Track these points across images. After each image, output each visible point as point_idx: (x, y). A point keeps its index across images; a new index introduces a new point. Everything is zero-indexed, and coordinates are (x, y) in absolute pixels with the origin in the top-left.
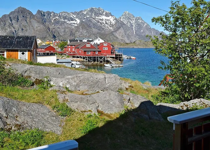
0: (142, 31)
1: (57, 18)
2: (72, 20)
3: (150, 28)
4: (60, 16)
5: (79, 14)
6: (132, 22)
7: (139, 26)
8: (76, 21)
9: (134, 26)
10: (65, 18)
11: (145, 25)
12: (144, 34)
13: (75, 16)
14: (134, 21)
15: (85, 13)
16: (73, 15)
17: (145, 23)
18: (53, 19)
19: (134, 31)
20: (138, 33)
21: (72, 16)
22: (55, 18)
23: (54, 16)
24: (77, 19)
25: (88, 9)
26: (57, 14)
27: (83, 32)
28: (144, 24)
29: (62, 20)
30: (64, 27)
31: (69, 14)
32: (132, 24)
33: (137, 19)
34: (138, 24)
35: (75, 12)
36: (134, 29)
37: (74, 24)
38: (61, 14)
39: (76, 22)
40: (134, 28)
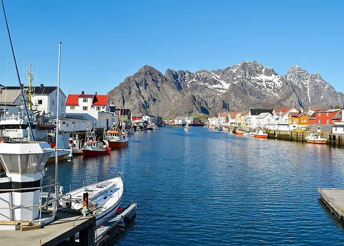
0: (322, 97)
1: (194, 80)
2: (215, 82)
3: (335, 92)
4: (198, 78)
5: (225, 73)
6: (305, 83)
7: (317, 89)
8: (221, 84)
9: (308, 90)
10: (205, 80)
11: (326, 88)
12: (325, 104)
13: (219, 77)
14: (308, 81)
15: (234, 71)
16: (216, 75)
17: (327, 83)
18: (189, 82)
19: (309, 98)
20: (315, 101)
21: (214, 77)
22: (191, 81)
23: (191, 77)
24: (222, 82)
25: (239, 65)
26: (193, 74)
27: (236, 102)
28: (324, 86)
29: (202, 83)
30: (206, 94)
31: (209, 73)
32: (306, 86)
33: (313, 78)
34: (316, 87)
35: (219, 70)
36: (308, 95)
37: (219, 89)
38: (198, 74)
39: (221, 87)
40: (308, 93)
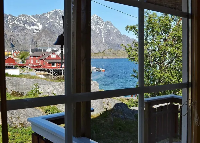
0: (112, 38)
1: (16, 22)
2: (33, 25)
3: (121, 35)
4: (18, 20)
5: (41, 18)
6: (101, 28)
7: (109, 32)
8: (37, 26)
9: (103, 32)
10: (25, 22)
11: (115, 31)
12: (114, 42)
13: (36, 20)
14: (103, 26)
15: (48, 17)
16: (34, 19)
17: (115, 28)
18: (11, 24)
19: (103, 38)
20: (107, 40)
21: (33, 20)
22: (13, 23)
23: (12, 20)
24: (39, 24)
25: (52, 12)
26: (15, 17)
27: (45, 40)
28: (114, 30)
29: (22, 25)
30: (24, 33)
31: (29, 17)
32: (101, 30)
33: (107, 24)
34: (108, 30)
35: (36, 15)
36: (103, 36)
37: (36, 30)
38: (20, 17)
39: (37, 28)
40: (103, 34)
